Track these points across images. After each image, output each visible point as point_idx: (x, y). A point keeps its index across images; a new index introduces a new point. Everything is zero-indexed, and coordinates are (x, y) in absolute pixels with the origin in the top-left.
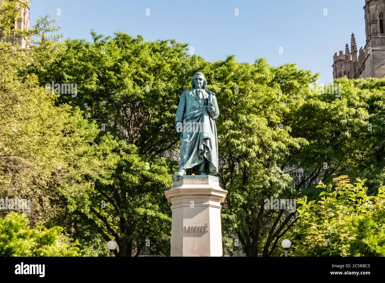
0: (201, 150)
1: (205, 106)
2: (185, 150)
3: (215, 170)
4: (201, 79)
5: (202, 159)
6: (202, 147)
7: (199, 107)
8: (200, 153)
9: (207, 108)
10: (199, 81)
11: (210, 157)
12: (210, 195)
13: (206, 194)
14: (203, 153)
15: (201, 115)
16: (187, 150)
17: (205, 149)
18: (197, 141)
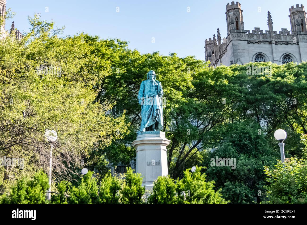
0: (155, 116)
1: (156, 90)
2: (145, 116)
3: (162, 128)
4: (153, 74)
5: (154, 121)
6: (155, 114)
7: (153, 91)
8: (154, 118)
9: (157, 91)
10: (152, 75)
11: (159, 120)
12: (161, 143)
13: (159, 143)
14: (155, 118)
15: (154, 96)
16: (147, 116)
17: (157, 115)
18: (152, 111)
